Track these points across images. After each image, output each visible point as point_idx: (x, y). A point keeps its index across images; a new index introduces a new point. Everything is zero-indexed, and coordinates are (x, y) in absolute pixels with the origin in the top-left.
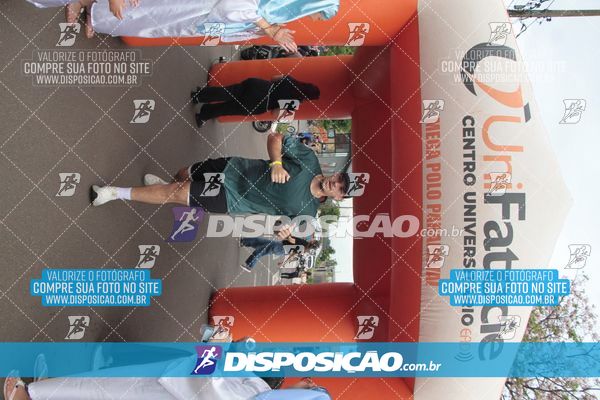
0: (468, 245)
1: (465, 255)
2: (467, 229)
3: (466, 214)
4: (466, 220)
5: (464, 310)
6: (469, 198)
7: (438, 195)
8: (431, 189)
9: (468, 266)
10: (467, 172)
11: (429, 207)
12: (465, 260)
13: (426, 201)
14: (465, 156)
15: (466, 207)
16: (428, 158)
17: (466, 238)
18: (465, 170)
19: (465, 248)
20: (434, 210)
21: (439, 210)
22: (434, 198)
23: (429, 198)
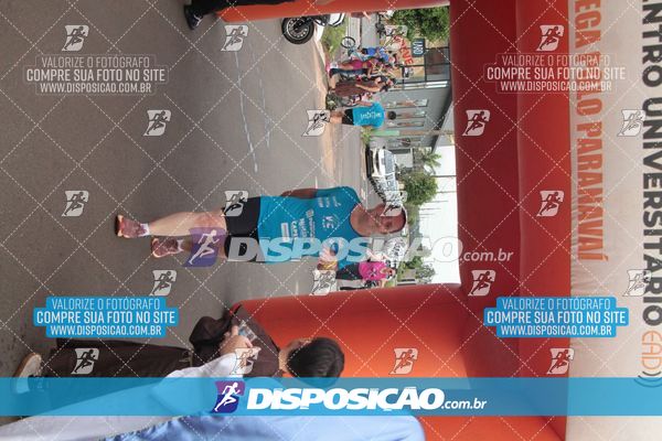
0: (651, 189)
1: (646, 205)
2: (648, 161)
3: (646, 136)
4: (646, 146)
5: (647, 300)
6: (652, 107)
7: (596, 106)
8: (584, 98)
9: (652, 223)
10: (649, 63)
11: (581, 127)
12: (647, 214)
13: (576, 119)
14: (646, 35)
15: (646, 123)
16: (579, 45)
17: (646, 177)
18: (645, 60)
19: (646, 195)
20: (590, 134)
21: (599, 133)
22: (589, 112)
23: (580, 113)
